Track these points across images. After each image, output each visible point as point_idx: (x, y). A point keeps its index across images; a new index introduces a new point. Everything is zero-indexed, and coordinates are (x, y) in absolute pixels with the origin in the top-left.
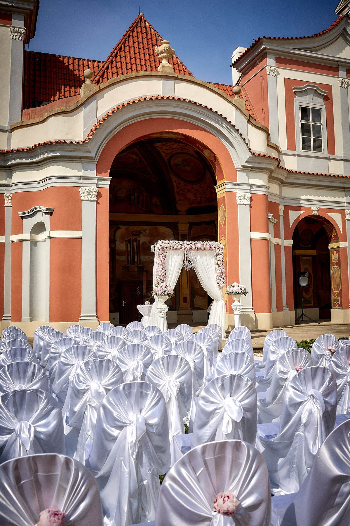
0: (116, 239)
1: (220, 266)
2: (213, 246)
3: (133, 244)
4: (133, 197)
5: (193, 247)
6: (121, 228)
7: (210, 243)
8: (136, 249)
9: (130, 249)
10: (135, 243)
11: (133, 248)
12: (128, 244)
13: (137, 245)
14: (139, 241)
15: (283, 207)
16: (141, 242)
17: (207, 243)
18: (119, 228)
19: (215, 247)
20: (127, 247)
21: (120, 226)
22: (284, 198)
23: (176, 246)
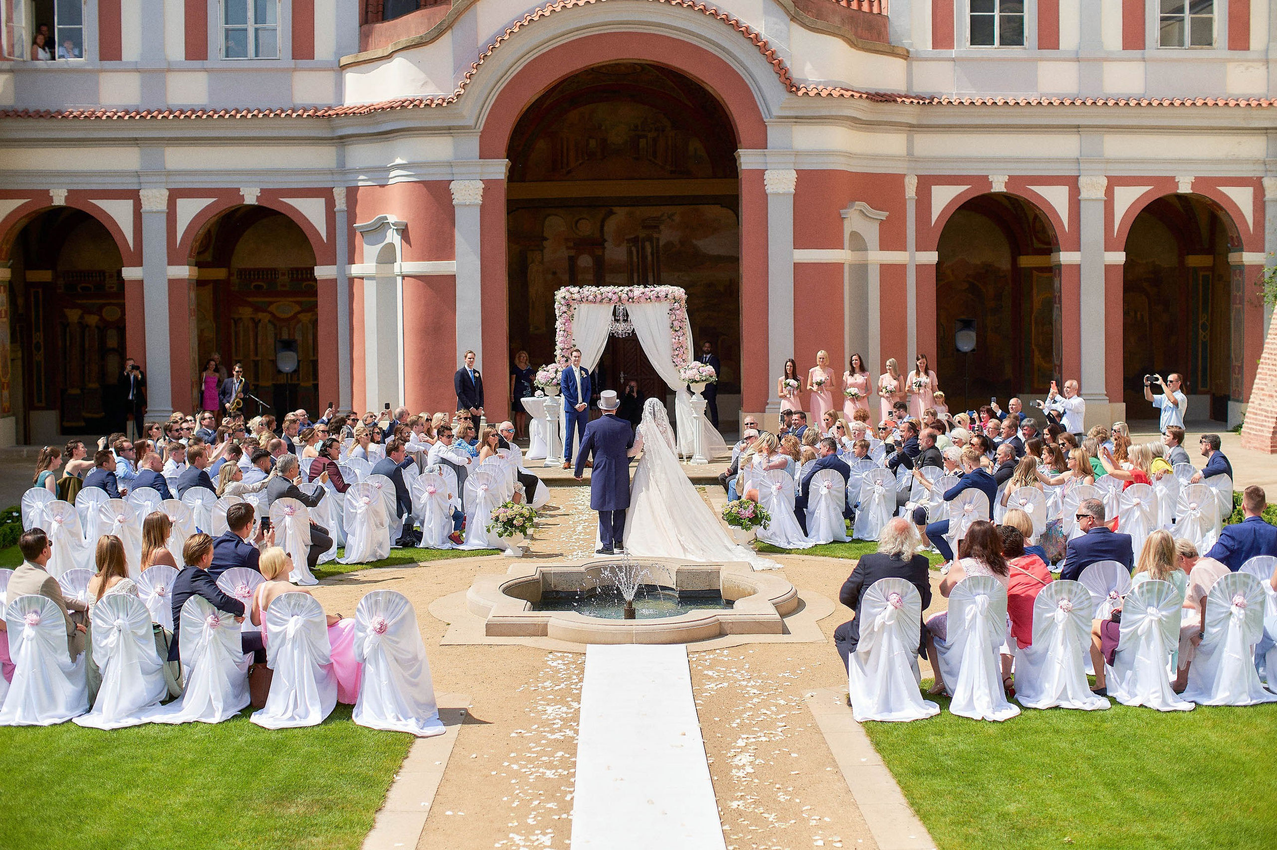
0: (606, 237)
1: (676, 331)
2: (662, 294)
3: (643, 248)
4: (643, 142)
5: (624, 296)
6: (615, 213)
7: (658, 289)
8: (649, 258)
9: (638, 258)
10: (648, 245)
11: (644, 257)
12: (633, 249)
13: (652, 248)
14: (658, 239)
15: (915, 181)
16: (661, 243)
17: (652, 288)
18: (611, 213)
19: (666, 297)
20: (630, 253)
21: (615, 209)
22: (917, 160)
23: (591, 297)
